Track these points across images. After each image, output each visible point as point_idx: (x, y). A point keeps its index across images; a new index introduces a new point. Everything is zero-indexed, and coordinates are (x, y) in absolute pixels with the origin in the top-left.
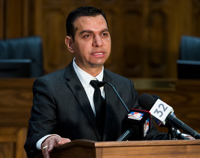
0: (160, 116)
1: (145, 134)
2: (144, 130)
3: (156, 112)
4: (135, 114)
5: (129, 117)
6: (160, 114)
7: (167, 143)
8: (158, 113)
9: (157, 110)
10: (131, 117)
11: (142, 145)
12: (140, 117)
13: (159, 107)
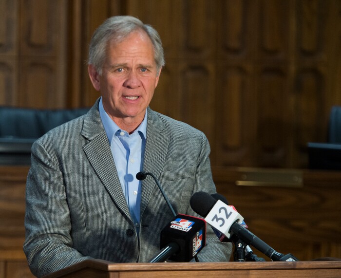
0: (221, 226)
1: (196, 253)
2: (194, 247)
3: (215, 219)
4: (181, 221)
5: (171, 227)
6: (220, 222)
7: (218, 267)
8: (217, 221)
9: (216, 217)
10: (174, 226)
11: (180, 269)
12: (189, 227)
13: (220, 212)
